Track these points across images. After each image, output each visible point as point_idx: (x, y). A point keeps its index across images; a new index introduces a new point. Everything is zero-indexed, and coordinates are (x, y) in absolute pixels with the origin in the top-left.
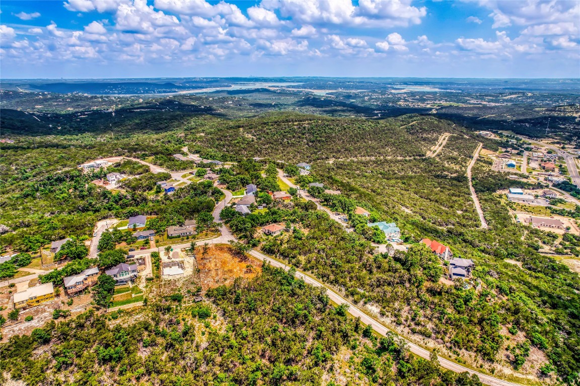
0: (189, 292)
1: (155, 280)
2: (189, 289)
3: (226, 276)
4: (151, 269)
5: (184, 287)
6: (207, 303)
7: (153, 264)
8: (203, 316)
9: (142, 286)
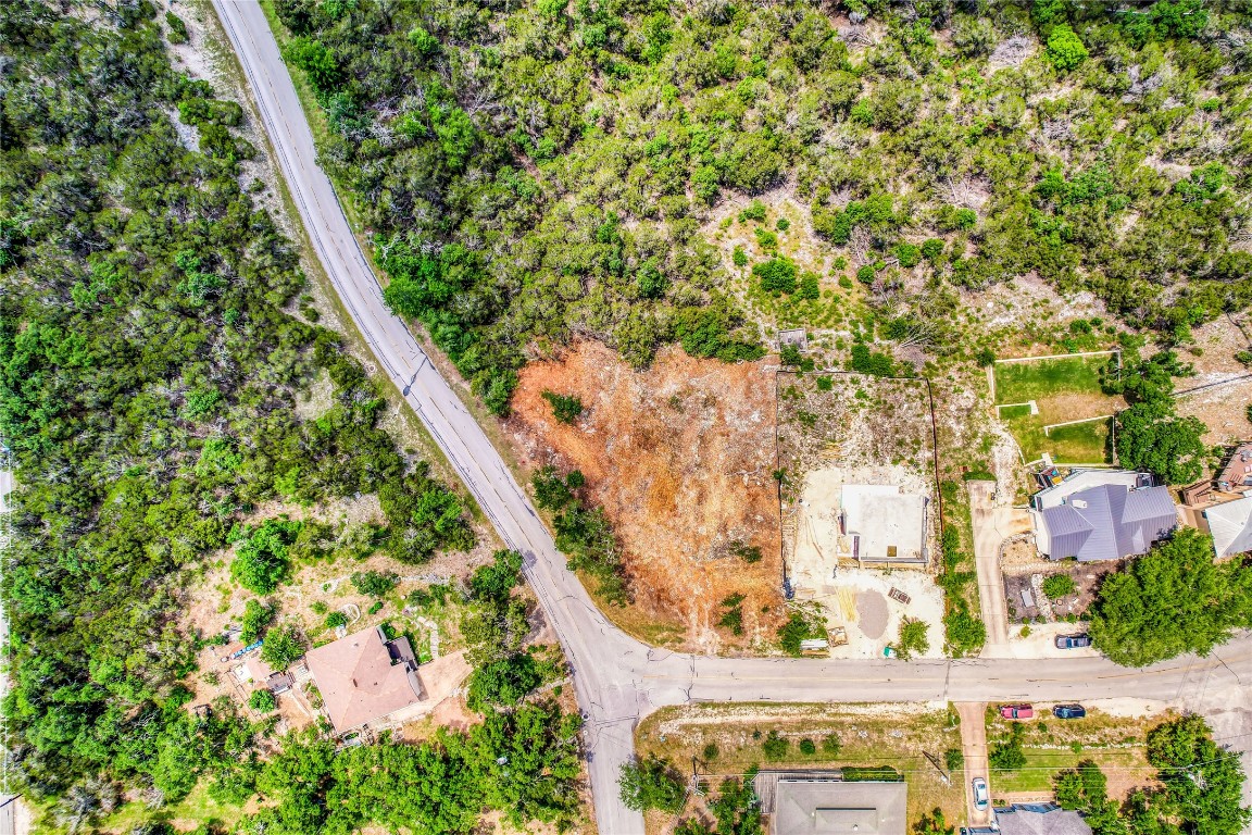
0: (825, 385)
1: (957, 474)
2: (825, 395)
3: (670, 418)
4: (978, 541)
5: (841, 410)
6: (763, 321)
7: (972, 575)
8: (777, 281)
9: (1006, 451)
